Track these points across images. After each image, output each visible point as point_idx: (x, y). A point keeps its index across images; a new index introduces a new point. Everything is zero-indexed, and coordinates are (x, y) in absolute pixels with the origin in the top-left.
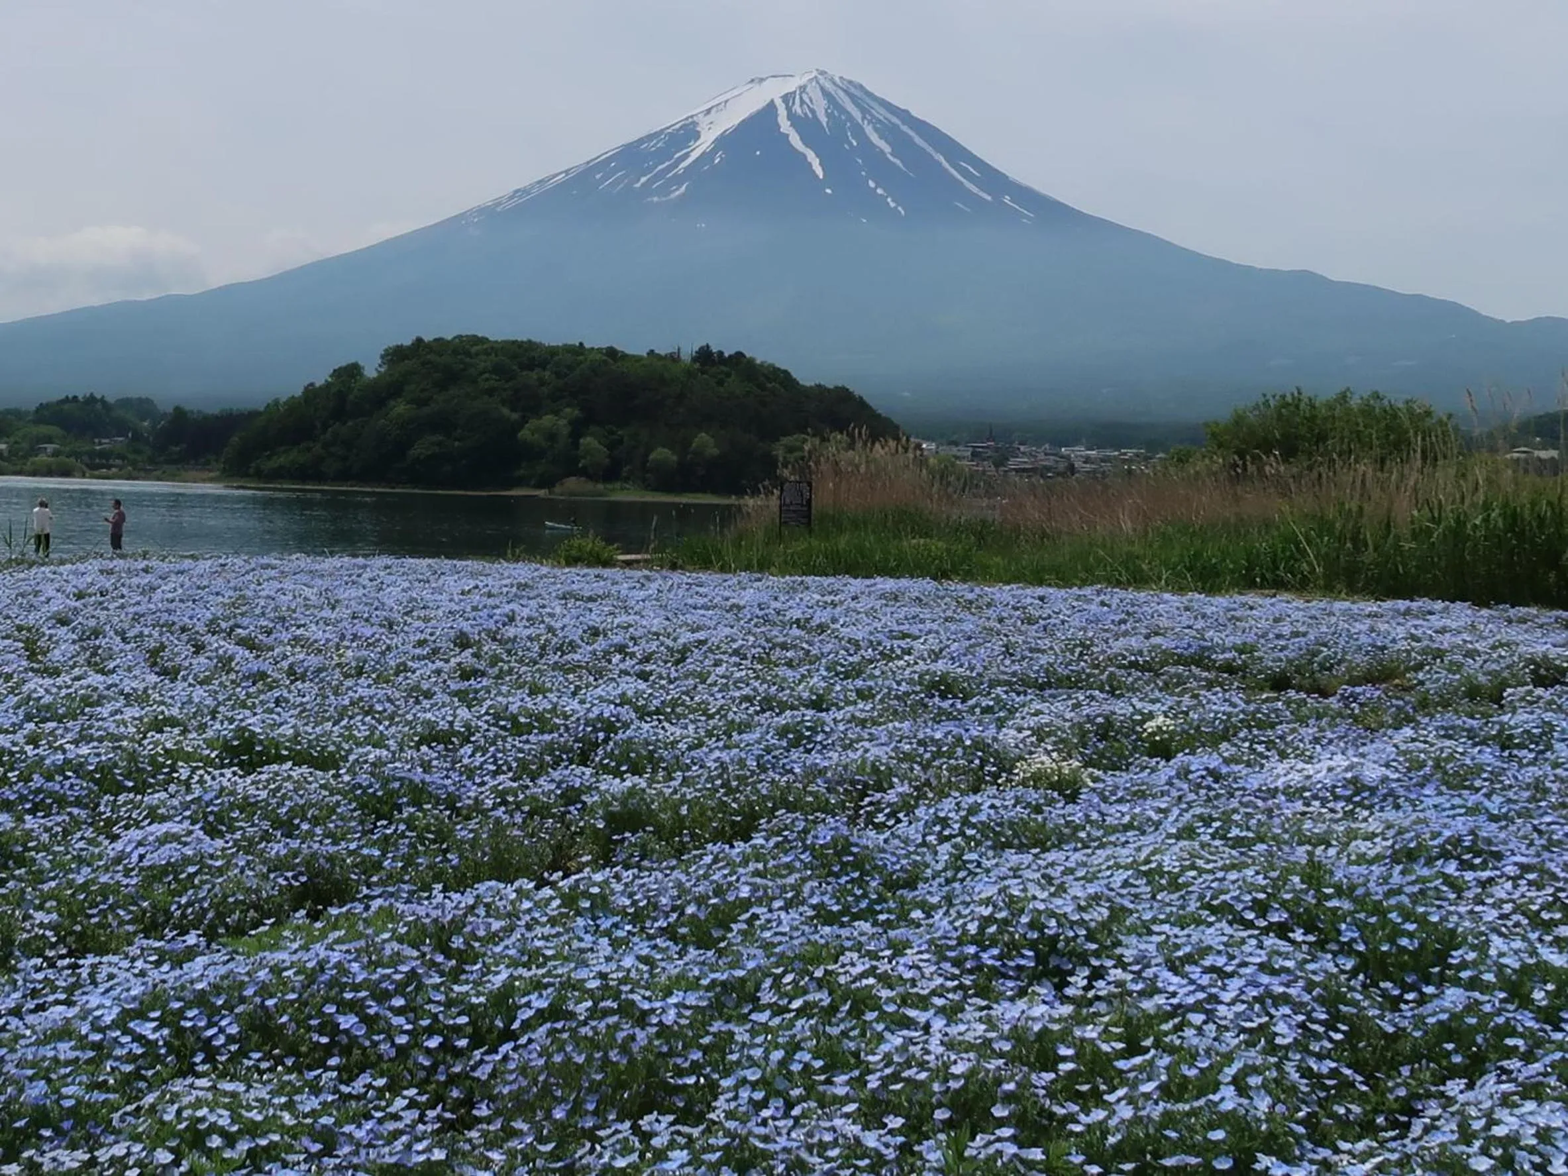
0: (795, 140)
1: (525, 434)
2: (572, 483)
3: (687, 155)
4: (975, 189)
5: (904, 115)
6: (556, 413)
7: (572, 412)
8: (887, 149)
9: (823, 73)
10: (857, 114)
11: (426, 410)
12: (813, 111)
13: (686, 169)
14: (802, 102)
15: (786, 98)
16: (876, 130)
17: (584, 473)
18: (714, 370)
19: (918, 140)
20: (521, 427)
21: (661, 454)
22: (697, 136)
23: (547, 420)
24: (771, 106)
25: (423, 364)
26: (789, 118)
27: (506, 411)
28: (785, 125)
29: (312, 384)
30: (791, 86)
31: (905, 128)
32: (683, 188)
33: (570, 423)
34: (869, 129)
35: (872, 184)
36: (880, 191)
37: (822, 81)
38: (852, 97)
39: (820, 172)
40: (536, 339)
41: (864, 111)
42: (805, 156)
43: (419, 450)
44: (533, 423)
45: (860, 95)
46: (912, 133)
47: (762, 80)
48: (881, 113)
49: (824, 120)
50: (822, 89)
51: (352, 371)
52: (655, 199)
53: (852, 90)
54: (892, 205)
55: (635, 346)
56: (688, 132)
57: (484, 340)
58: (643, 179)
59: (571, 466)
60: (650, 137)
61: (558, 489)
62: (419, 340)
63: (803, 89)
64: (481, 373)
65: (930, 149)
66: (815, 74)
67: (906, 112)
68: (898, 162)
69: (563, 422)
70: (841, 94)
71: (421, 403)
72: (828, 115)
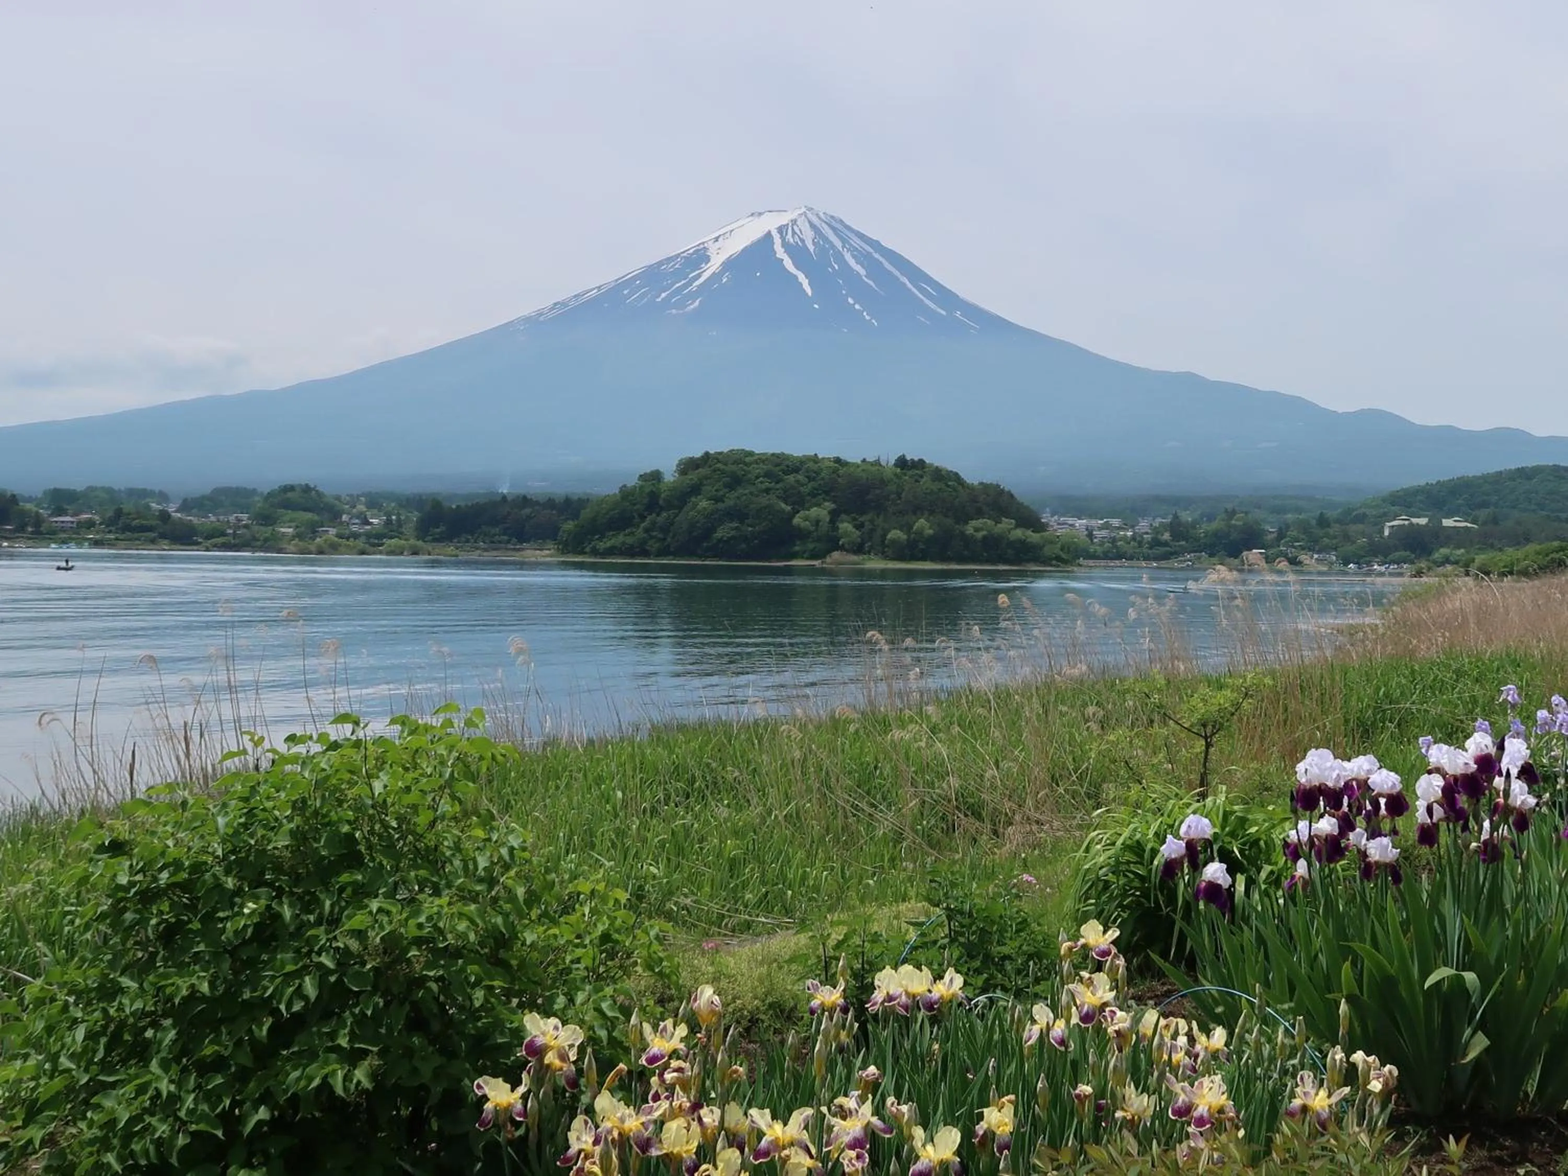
0: (788, 264)
1: (796, 520)
2: (836, 555)
3: (699, 276)
4: (932, 306)
5: (876, 245)
6: (818, 505)
7: (829, 505)
8: (862, 272)
9: (810, 209)
10: (838, 244)
11: (720, 506)
12: (802, 241)
13: (698, 286)
14: (794, 233)
15: (781, 230)
16: (854, 257)
17: (842, 548)
18: (910, 473)
19: (887, 265)
20: (794, 516)
21: (895, 534)
22: (707, 259)
23: (814, 512)
24: (769, 235)
25: (715, 471)
26: (783, 246)
27: (783, 505)
28: (780, 253)
29: (625, 486)
30: (784, 219)
31: (877, 256)
32: (697, 303)
33: (830, 513)
34: (848, 257)
35: (851, 301)
36: (857, 307)
37: (809, 215)
38: (834, 229)
39: (809, 291)
40: (786, 452)
41: (844, 241)
42: (796, 277)
43: (723, 532)
44: (802, 513)
45: (839, 227)
46: (881, 259)
47: (760, 214)
48: (856, 242)
49: (811, 248)
50: (810, 222)
51: (655, 476)
52: (674, 311)
53: (834, 223)
54: (868, 318)
55: (853, 456)
56: (700, 257)
57: (751, 454)
58: (663, 295)
59: (833, 543)
60: (669, 260)
61: (828, 560)
62: (707, 454)
63: (794, 222)
64: (757, 478)
65: (897, 273)
66: (804, 209)
67: (877, 242)
68: (871, 283)
69: (825, 512)
70: (824, 225)
71: (718, 500)
72: (814, 243)
